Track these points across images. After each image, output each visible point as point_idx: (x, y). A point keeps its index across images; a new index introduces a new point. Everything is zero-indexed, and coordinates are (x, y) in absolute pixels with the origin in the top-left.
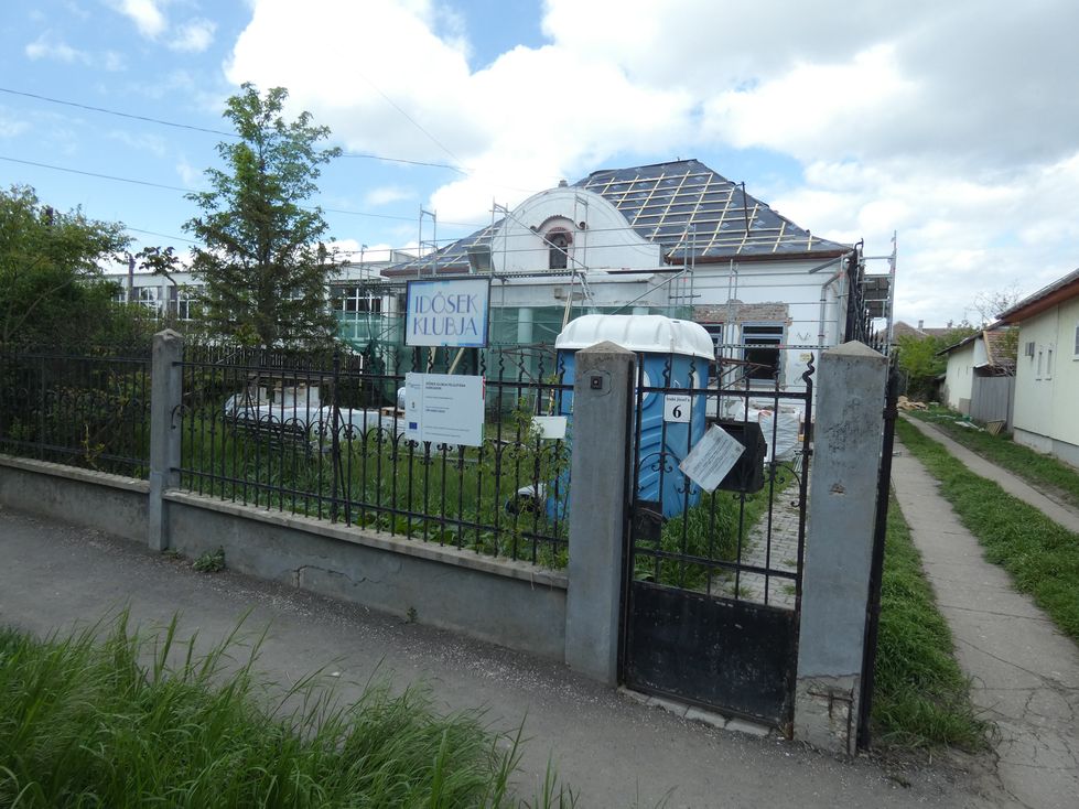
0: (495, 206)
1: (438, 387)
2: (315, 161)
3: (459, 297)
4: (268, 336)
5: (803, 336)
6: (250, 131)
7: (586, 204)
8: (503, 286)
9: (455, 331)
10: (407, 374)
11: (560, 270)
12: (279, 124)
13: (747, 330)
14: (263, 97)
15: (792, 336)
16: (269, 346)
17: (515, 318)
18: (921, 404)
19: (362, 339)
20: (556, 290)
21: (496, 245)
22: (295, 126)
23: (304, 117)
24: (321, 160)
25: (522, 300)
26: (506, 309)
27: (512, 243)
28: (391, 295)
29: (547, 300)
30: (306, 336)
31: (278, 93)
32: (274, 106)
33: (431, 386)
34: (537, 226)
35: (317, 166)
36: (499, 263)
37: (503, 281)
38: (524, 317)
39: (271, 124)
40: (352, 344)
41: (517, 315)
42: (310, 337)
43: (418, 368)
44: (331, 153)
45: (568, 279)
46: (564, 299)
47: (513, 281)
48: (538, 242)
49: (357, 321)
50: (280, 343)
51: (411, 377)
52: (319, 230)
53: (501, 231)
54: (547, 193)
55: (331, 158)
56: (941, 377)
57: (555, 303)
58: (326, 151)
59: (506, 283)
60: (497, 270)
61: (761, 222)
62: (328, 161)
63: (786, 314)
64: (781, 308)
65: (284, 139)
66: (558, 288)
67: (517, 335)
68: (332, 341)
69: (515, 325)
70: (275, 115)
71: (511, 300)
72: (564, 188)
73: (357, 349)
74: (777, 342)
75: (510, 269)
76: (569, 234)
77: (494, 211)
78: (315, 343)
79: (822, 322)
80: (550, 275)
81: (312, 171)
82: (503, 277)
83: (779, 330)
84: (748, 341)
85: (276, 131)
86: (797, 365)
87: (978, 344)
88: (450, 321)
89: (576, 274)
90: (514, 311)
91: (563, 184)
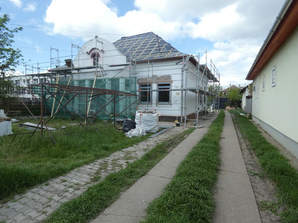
5: (176, 86)
7: (102, 43)
13: (159, 85)
15: (173, 86)
18: (234, 108)
26: (81, 80)
34: (89, 52)
37: (78, 71)
47: (82, 71)
54: (91, 41)
56: (240, 100)
59: (80, 72)
61: (165, 49)
63: (171, 79)
64: (169, 77)
74: (169, 89)
76: (98, 54)
79: (182, 80)
83: (169, 85)
84: (159, 89)
86: (175, 96)
87: (247, 89)
91: (97, 37)
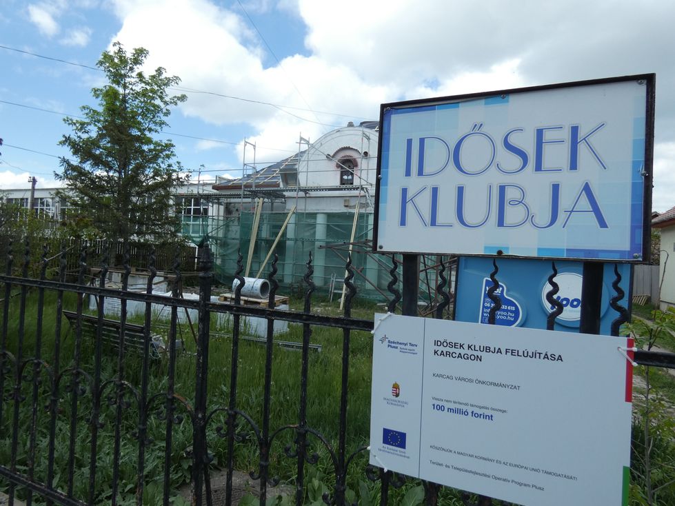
0: (301, 139)
1: (475, 354)
2: (166, 103)
3: (540, 133)
4: (124, 232)
6: (118, 78)
7: (369, 139)
8: (305, 197)
9: (530, 217)
10: (379, 318)
11: (348, 186)
12: (140, 75)
14: (129, 55)
16: (126, 240)
17: (313, 221)
19: (197, 235)
20: (345, 201)
21: (301, 167)
22: (153, 77)
23: (159, 71)
24: (171, 103)
25: (318, 208)
26: (307, 214)
27: (312, 166)
28: (219, 204)
29: (338, 208)
30: (154, 232)
31: (140, 53)
32: (136, 61)
33: (446, 349)
34: (332, 155)
35: (168, 107)
36: (303, 180)
37: (306, 194)
38: (321, 220)
39: (134, 74)
40: (190, 238)
41: (315, 218)
42: (158, 233)
43: (407, 303)
44: (179, 98)
45: (356, 193)
46: (354, 207)
47: (313, 194)
48: (332, 165)
49: (192, 222)
50: (135, 238)
51: (388, 325)
52: (168, 157)
53: (305, 157)
54: (339, 131)
55: (178, 102)
57: (345, 210)
58: (175, 97)
59: (308, 195)
60: (301, 185)
62: (176, 104)
65: (143, 85)
66: (346, 199)
67: (315, 233)
68: (176, 236)
69: (314, 226)
70: (138, 69)
71: (311, 207)
72: (351, 128)
73: (194, 242)
75: (311, 185)
76: (355, 160)
77: (300, 143)
78: (162, 237)
80: (341, 189)
81: (164, 111)
82: (306, 191)
85: (137, 80)
88: (511, 194)
89: (362, 189)
90: (313, 215)
91: (351, 125)
